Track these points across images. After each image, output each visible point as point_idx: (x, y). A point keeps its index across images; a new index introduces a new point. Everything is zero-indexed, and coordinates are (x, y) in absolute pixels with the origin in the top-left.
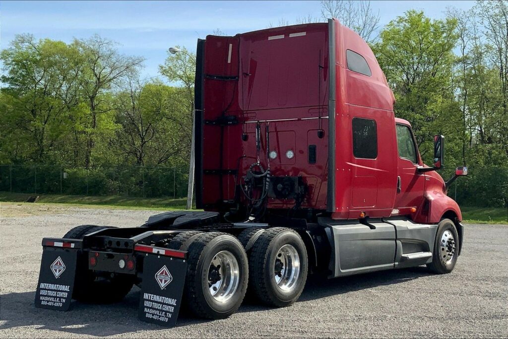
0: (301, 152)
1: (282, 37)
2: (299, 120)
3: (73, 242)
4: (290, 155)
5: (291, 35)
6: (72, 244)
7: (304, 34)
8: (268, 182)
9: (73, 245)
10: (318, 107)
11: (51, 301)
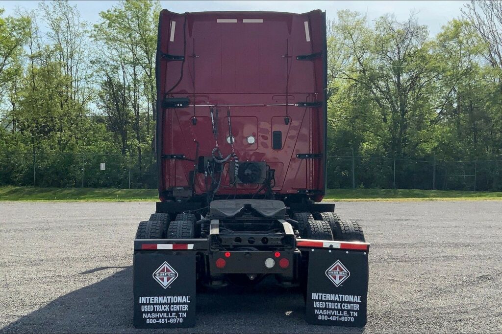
0: (264, 138)
1: (235, 21)
2: (265, 105)
3: (191, 242)
4: (251, 140)
5: (245, 21)
6: (189, 245)
7: (261, 21)
8: (237, 167)
9: (190, 247)
11: (163, 318)
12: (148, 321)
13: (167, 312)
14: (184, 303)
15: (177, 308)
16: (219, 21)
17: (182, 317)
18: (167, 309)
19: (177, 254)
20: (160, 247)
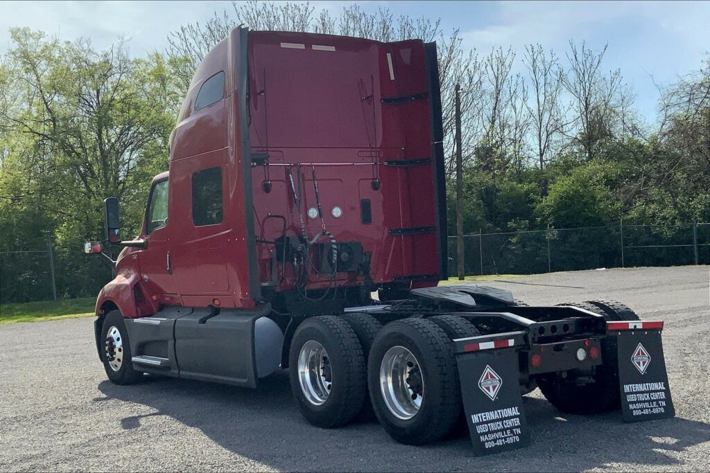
0: (353, 208)
1: (302, 46)
3: (511, 337)
4: (336, 212)
5: (315, 47)
6: (509, 340)
7: (332, 49)
9: (511, 343)
10: (369, 150)
11: (499, 438)
12: (487, 445)
13: (501, 430)
14: (515, 417)
15: (509, 423)
16: (283, 45)
17: (517, 435)
18: (501, 426)
19: (499, 354)
20: (483, 346)
